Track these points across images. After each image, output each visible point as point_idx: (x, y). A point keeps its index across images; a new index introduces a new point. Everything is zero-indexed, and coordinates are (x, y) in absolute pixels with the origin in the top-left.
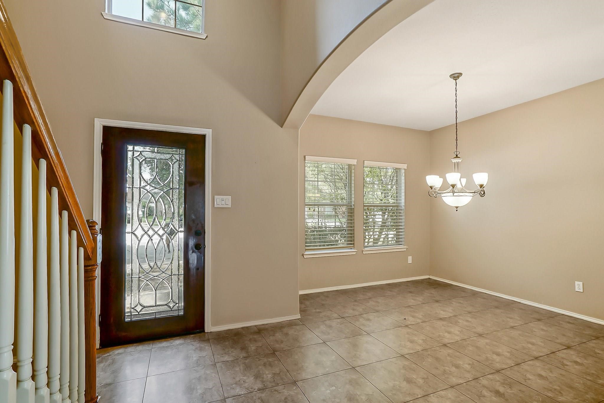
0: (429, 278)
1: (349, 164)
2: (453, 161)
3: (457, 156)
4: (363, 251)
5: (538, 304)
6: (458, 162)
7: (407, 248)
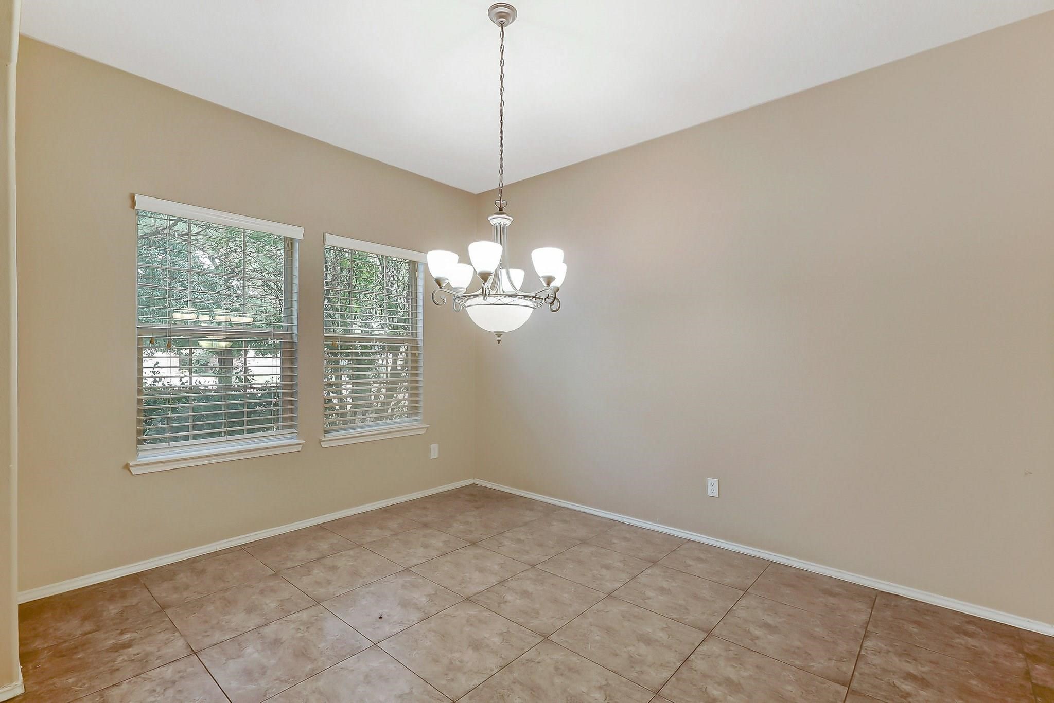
0: (474, 484)
1: (286, 237)
2: (493, 222)
3: (501, 210)
4: (320, 442)
5: (650, 523)
6: (503, 225)
7: (428, 428)
